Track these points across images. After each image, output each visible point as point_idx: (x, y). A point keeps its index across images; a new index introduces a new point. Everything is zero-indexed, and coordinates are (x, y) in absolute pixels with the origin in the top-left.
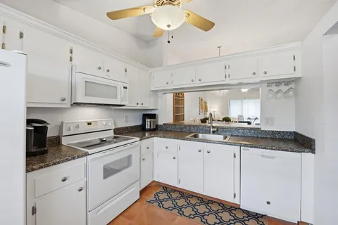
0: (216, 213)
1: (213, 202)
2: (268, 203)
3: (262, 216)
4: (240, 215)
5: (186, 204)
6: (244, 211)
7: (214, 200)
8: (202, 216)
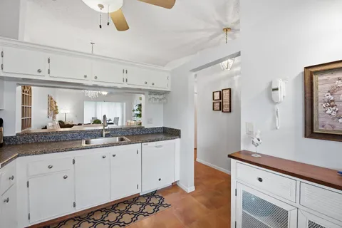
0: (127, 211)
1: (117, 205)
2: (160, 180)
3: (155, 192)
4: (143, 201)
5: (92, 224)
6: (144, 196)
7: (117, 203)
8: (118, 222)
